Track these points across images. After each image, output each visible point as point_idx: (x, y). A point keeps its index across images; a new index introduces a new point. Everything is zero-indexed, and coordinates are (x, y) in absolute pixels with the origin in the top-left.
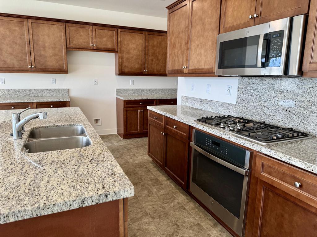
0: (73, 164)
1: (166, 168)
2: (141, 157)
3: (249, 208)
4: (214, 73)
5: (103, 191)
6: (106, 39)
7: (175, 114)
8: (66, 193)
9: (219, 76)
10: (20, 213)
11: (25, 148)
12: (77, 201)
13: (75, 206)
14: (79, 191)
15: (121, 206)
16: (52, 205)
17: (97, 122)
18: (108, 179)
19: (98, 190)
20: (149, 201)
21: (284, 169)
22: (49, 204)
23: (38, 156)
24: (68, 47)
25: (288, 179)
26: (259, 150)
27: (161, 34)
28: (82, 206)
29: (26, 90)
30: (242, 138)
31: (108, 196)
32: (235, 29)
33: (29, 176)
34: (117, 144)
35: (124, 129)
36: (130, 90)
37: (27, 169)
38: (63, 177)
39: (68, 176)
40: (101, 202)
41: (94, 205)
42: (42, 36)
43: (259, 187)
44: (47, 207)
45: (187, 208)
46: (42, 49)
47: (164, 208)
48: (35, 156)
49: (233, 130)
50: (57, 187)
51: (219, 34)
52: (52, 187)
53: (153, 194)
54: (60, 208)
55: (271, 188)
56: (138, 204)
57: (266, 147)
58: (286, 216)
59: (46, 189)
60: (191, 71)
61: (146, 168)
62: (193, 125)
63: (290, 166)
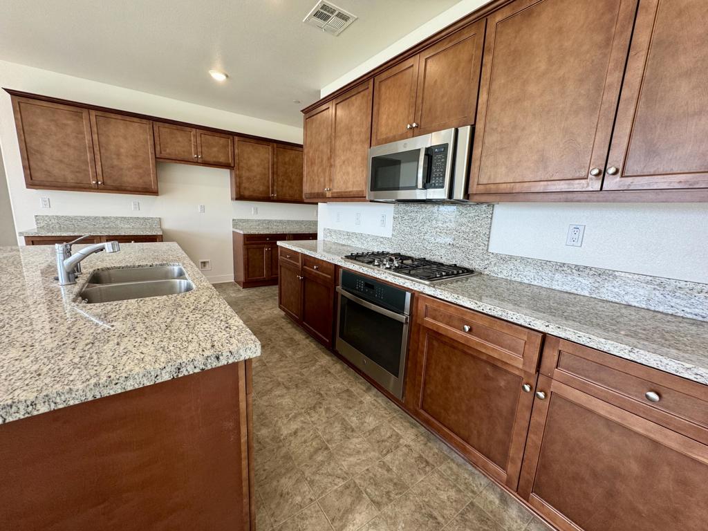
0: (163, 317)
1: (304, 323)
2: (269, 311)
3: (409, 363)
4: (365, 197)
5: (212, 351)
6: (216, 149)
7: (315, 250)
8: (150, 358)
9: (371, 201)
10: (60, 396)
11: (80, 298)
12: (168, 369)
13: (166, 377)
14: (172, 354)
15: (242, 373)
16: (123, 379)
17: (204, 266)
18: (220, 335)
19: (203, 351)
20: (281, 367)
21: (451, 311)
22: (118, 377)
23: (103, 307)
24: (157, 156)
25: (456, 323)
26: (421, 290)
27: (295, 148)
28: (178, 375)
29: (88, 218)
30: (401, 277)
31: (221, 357)
32: (391, 142)
33: (84, 338)
34: (234, 295)
35: (245, 274)
36: (252, 221)
37: (80, 327)
38: (145, 335)
39: (154, 333)
40: (209, 367)
41: (198, 373)
42: (114, 136)
43: (421, 336)
44: (114, 382)
45: (332, 371)
46: (114, 156)
47: (302, 375)
48: (97, 308)
49: (389, 269)
50: (134, 350)
51: (370, 146)
52: (125, 351)
53: (287, 357)
54: (138, 382)
55: (435, 335)
56: (266, 373)
57: (429, 286)
58: (454, 368)
59: (113, 355)
60: (335, 195)
61: (277, 325)
62: (339, 264)
63: (458, 307)
